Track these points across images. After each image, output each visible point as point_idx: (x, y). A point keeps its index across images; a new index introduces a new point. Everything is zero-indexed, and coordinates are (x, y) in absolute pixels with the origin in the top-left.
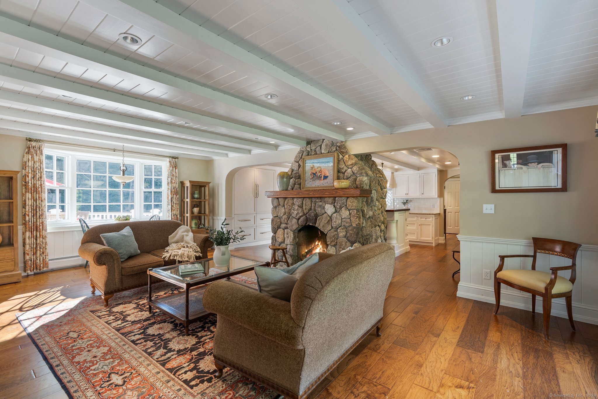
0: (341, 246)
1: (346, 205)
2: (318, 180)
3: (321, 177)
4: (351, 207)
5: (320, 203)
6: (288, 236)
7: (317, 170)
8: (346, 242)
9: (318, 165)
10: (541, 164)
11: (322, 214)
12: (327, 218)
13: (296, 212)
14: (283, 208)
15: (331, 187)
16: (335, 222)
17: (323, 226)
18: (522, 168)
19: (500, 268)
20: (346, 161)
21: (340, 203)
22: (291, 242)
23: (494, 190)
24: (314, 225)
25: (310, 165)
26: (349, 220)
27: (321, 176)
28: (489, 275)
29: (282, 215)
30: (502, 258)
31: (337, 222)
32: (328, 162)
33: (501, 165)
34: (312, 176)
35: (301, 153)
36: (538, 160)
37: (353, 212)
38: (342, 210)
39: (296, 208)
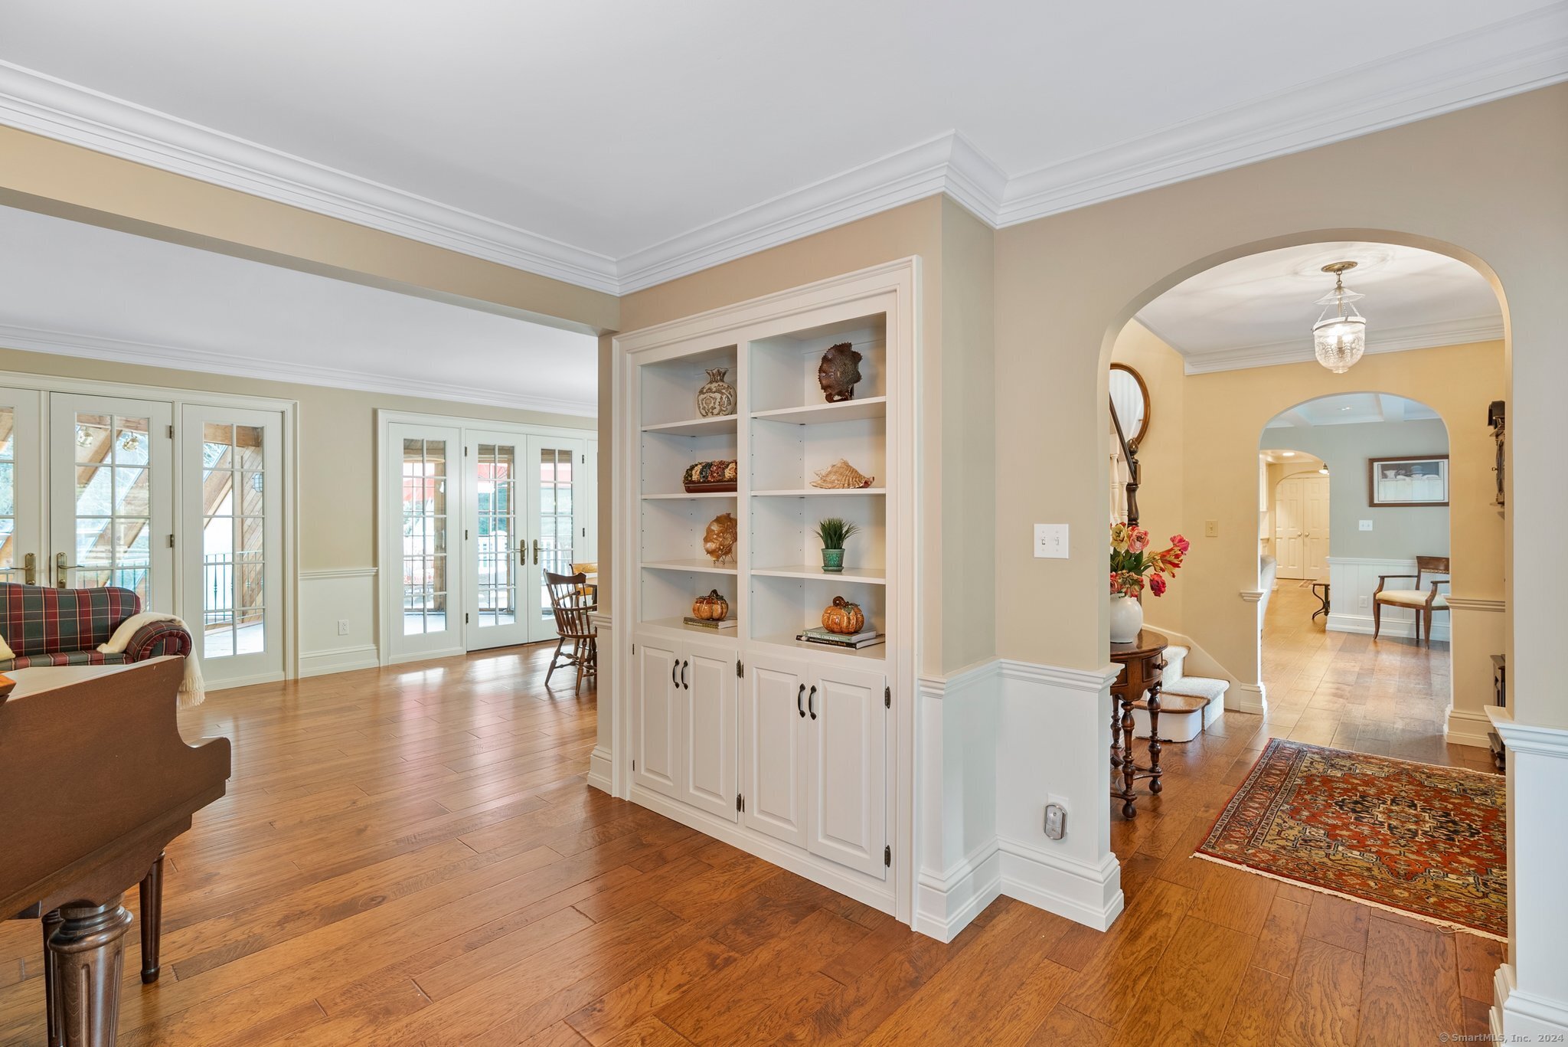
10: (1427, 476)
18: (1404, 480)
19: (1381, 588)
23: (1372, 504)
28: (1366, 602)
30: (1382, 578)
33: (1380, 475)
36: (1422, 470)
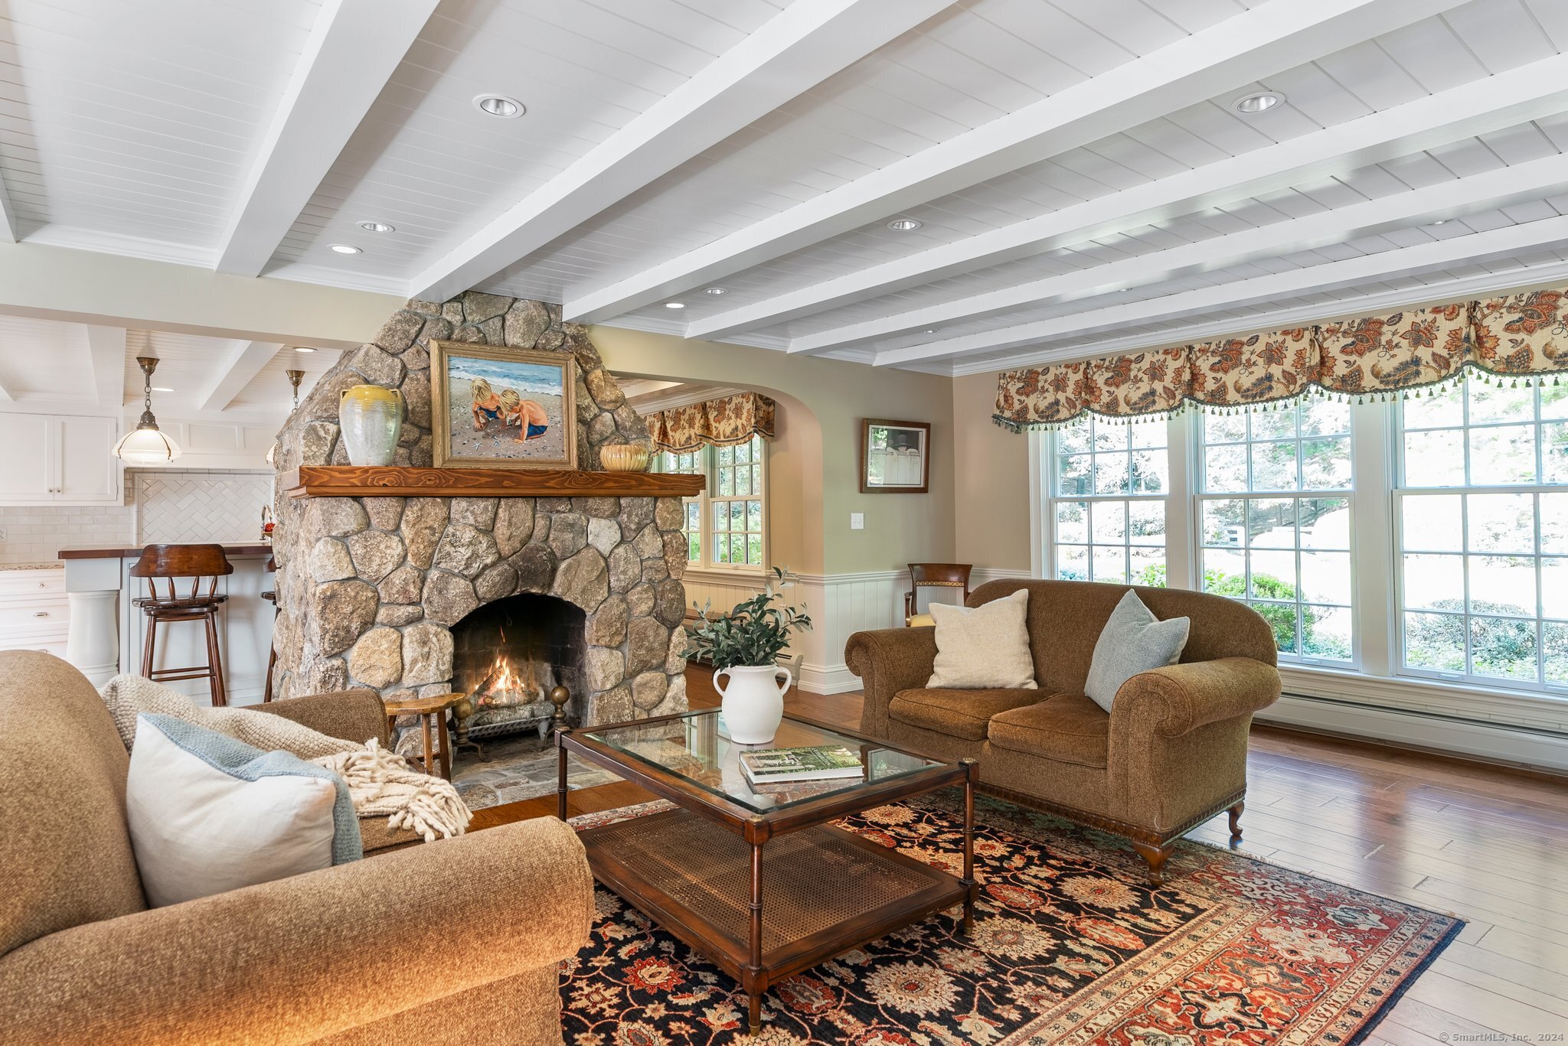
0: (643, 641)
1: (654, 521)
2: (509, 435)
3: (520, 427)
4: (671, 525)
5: (571, 517)
6: (426, 649)
7: (503, 399)
8: (658, 627)
9: (506, 383)
10: (910, 450)
11: (575, 551)
12: (597, 563)
13: (465, 553)
14: (396, 539)
15: (561, 463)
16: (624, 572)
17: (584, 591)
20: (599, 387)
21: (637, 515)
22: (442, 674)
23: (862, 489)
24: (546, 591)
25: (472, 377)
26: (662, 562)
27: (518, 423)
29: (390, 567)
31: (630, 573)
32: (542, 380)
34: (483, 421)
35: (416, 323)
37: (676, 538)
38: (643, 535)
39: (468, 535)
